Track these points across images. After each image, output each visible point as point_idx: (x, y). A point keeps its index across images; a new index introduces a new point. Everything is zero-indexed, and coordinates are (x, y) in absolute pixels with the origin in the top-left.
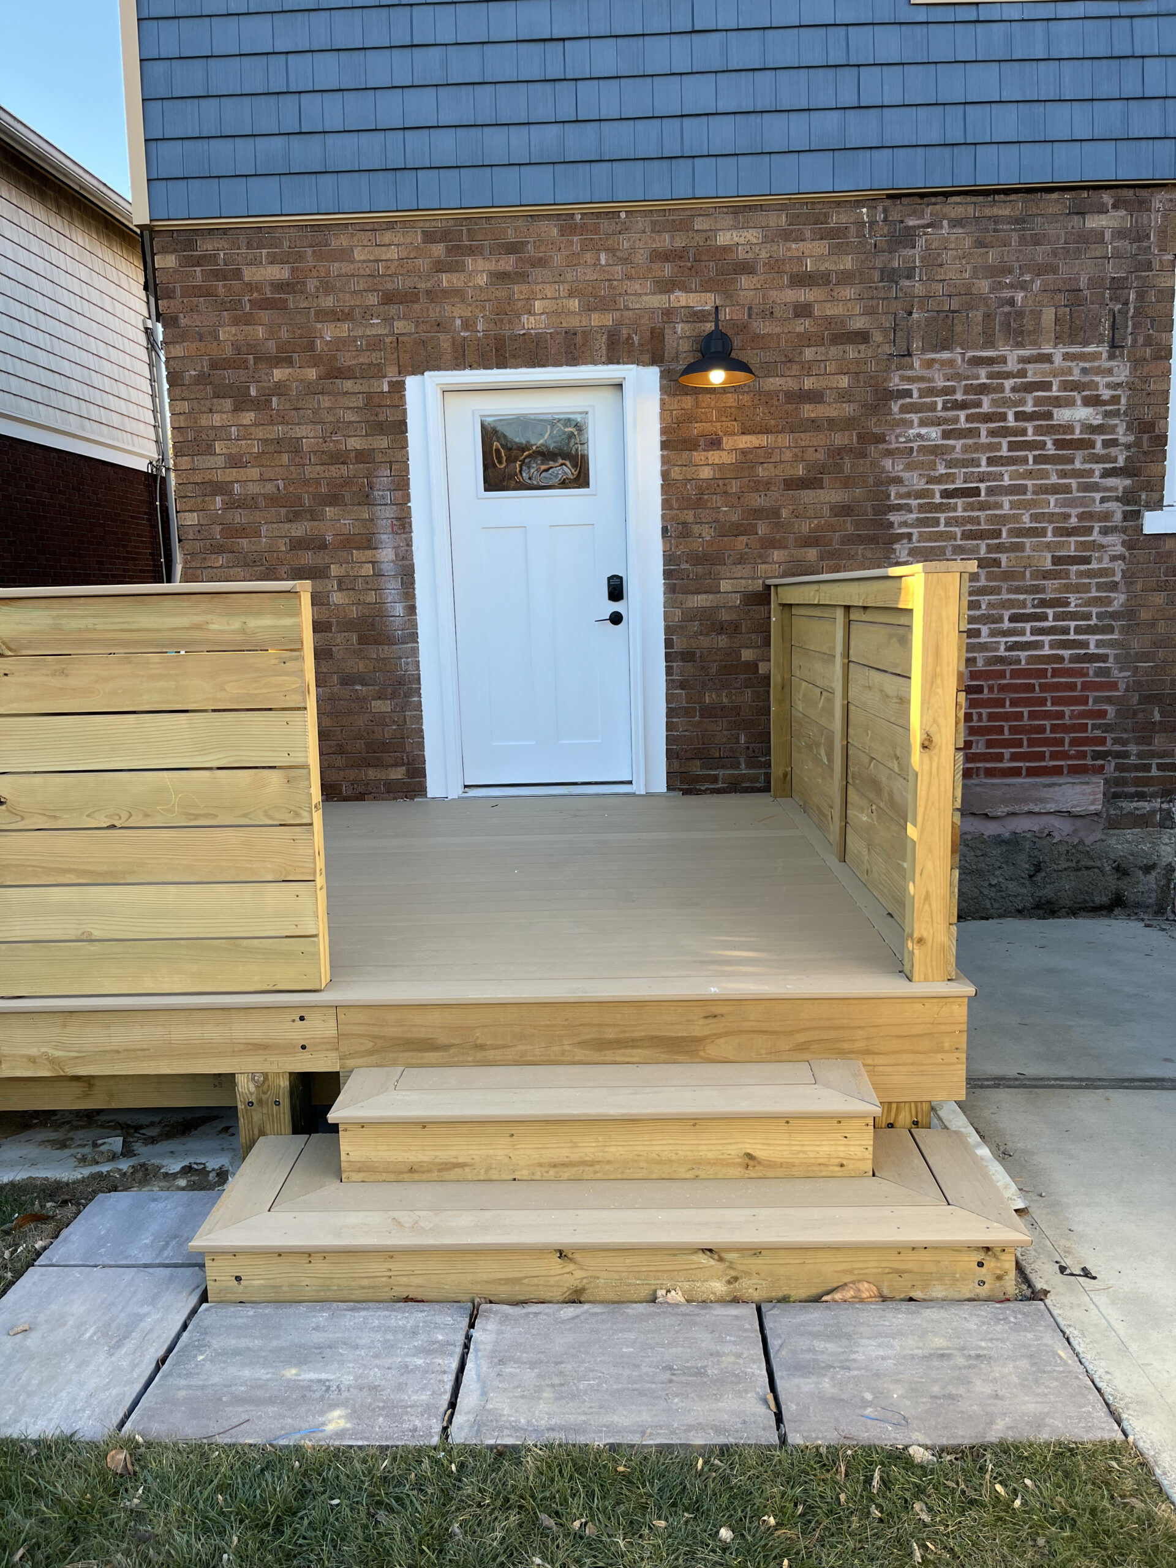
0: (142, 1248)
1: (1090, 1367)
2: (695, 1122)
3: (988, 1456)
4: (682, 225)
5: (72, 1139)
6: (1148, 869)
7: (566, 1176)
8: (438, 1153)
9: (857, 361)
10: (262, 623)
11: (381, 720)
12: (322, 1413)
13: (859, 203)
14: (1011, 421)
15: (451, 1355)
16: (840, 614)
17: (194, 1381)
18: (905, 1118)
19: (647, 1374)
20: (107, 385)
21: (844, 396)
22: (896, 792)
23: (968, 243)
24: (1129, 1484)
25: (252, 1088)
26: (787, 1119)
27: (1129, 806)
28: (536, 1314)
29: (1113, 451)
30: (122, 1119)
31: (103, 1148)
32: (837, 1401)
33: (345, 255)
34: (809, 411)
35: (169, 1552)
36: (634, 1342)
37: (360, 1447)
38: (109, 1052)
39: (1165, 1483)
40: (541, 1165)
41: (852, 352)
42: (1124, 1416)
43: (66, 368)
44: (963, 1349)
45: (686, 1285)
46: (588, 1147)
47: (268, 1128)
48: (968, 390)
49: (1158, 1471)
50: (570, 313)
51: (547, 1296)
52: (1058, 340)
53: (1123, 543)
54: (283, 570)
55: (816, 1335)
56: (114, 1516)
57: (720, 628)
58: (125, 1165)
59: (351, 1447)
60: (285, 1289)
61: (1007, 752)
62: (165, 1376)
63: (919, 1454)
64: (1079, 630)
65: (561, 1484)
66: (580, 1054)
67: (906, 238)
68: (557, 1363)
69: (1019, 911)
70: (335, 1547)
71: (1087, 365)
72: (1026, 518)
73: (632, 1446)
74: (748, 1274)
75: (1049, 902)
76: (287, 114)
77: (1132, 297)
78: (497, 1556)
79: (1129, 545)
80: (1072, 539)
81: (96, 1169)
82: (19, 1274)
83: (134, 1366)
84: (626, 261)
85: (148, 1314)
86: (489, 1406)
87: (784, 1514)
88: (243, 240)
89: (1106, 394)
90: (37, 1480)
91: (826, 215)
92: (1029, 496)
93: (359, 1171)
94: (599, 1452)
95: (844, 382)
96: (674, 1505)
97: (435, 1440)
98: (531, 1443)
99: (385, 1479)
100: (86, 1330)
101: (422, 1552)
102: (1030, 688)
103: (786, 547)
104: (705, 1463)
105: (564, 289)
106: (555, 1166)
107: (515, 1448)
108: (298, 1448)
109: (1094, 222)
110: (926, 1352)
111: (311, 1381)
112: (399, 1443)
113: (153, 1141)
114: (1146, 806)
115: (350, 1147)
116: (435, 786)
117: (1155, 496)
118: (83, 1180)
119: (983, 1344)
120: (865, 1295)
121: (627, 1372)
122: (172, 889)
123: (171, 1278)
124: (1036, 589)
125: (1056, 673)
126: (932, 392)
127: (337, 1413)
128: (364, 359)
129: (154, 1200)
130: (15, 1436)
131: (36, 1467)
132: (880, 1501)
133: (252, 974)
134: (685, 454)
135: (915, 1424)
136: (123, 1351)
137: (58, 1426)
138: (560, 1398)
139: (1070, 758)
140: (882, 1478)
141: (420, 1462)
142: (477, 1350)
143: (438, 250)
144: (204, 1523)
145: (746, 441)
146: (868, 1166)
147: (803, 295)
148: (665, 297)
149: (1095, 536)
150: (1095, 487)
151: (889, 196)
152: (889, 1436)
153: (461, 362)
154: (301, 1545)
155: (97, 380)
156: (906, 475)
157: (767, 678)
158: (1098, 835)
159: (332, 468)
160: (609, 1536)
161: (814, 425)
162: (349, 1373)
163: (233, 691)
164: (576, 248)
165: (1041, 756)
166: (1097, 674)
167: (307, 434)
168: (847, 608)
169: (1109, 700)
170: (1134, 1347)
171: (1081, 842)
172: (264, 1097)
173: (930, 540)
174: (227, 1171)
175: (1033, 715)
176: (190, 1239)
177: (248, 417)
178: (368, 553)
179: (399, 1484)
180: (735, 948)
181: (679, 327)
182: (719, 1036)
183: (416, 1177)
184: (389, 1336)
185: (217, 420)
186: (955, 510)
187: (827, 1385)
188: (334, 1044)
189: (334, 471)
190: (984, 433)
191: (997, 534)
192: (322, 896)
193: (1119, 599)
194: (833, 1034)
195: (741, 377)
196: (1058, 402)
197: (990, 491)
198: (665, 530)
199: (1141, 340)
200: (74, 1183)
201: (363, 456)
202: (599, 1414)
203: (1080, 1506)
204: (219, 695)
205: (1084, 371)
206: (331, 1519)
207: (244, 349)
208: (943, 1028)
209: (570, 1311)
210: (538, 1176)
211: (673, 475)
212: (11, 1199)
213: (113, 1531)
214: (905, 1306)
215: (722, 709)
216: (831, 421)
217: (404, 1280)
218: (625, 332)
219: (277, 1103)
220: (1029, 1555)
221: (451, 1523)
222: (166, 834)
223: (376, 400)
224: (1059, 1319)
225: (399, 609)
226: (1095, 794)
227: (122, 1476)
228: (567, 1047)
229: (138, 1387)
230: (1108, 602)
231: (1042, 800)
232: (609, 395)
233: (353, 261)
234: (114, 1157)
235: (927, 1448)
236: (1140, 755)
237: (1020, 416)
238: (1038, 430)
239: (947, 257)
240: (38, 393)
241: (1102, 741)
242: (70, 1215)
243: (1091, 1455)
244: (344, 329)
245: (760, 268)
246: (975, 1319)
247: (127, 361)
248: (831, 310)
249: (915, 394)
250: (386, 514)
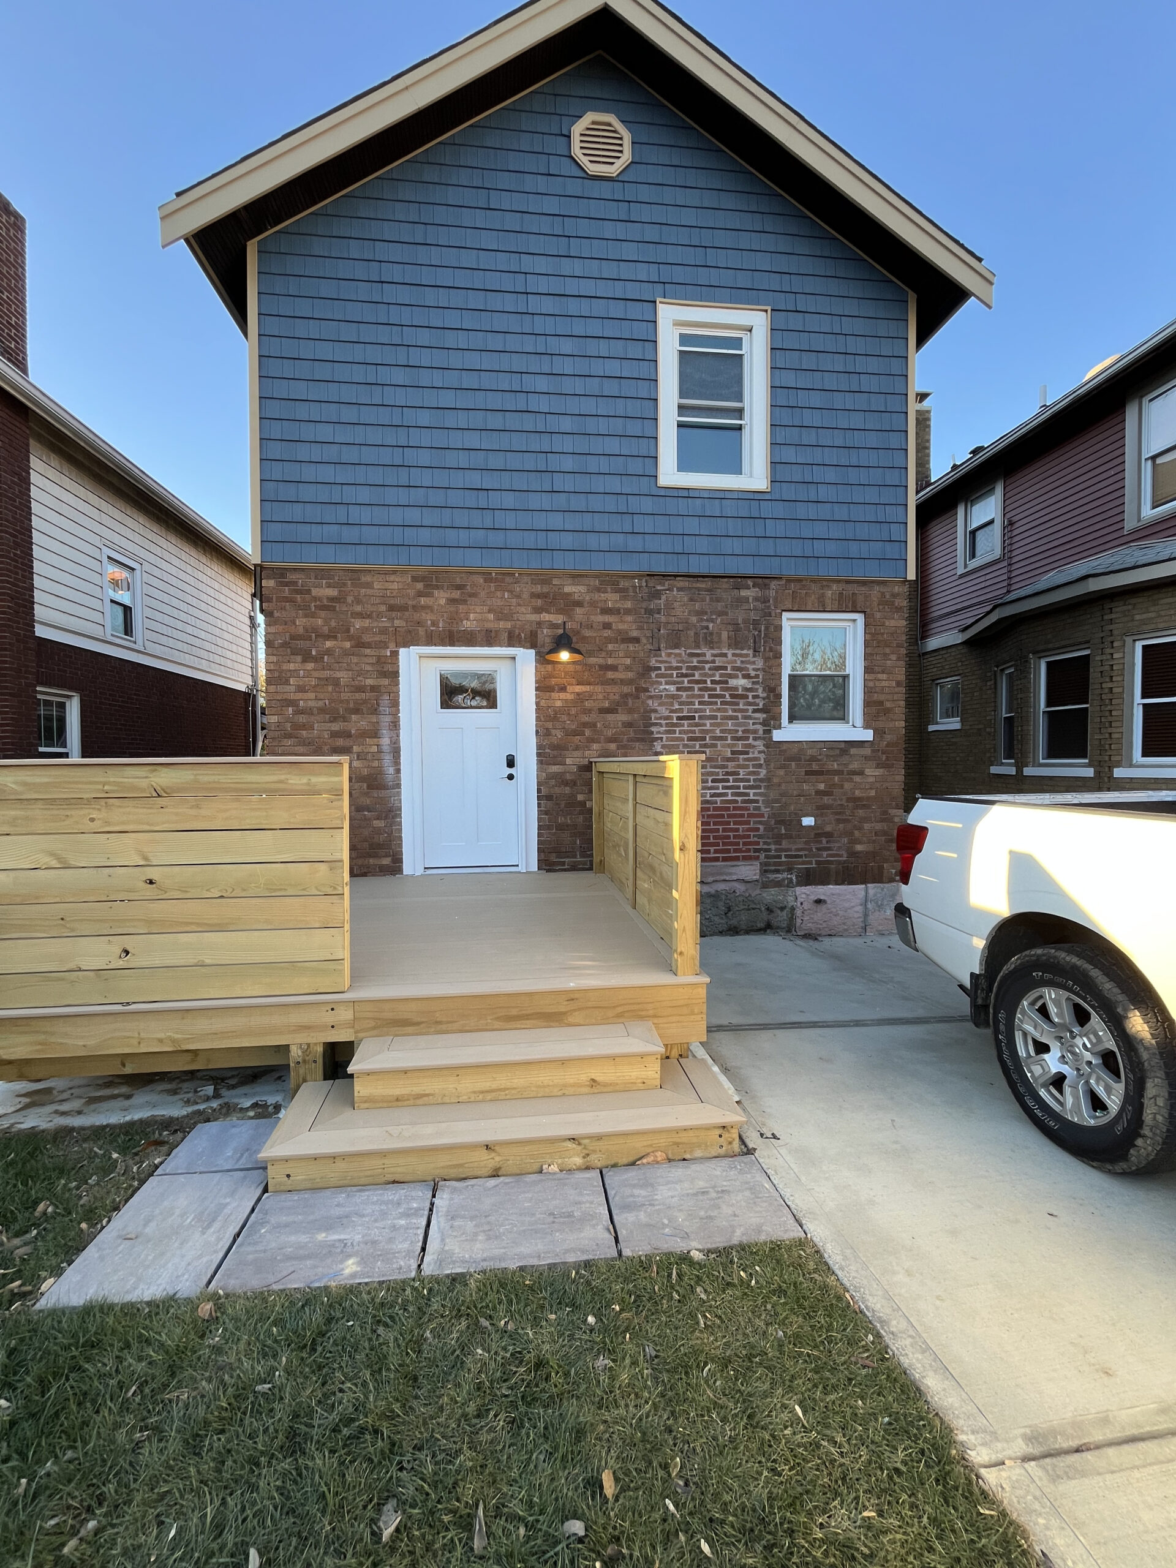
0: (227, 1157)
1: (782, 1193)
2: (563, 1062)
3: (734, 1253)
4: (546, 581)
5: (181, 1088)
6: (782, 909)
7: (489, 1098)
8: (414, 1089)
9: (635, 652)
10: (320, 780)
11: (378, 831)
12: (342, 1262)
13: (634, 577)
14: (709, 684)
15: (422, 1216)
16: (631, 778)
17: (259, 1248)
18: (675, 1053)
19: (539, 1219)
20: (226, 644)
21: (628, 668)
22: (664, 873)
23: (686, 599)
24: (812, 1265)
25: (300, 1053)
26: (613, 1058)
27: (772, 876)
28: (473, 1186)
29: (757, 701)
30: (214, 1074)
31: (201, 1093)
32: (648, 1225)
33: (369, 585)
34: (610, 675)
35: (239, 1375)
36: (531, 1199)
37: (366, 1284)
38: (211, 1034)
39: (831, 1263)
40: (475, 1092)
41: (631, 647)
42: (804, 1222)
43: (203, 635)
44: (714, 1187)
45: (560, 1161)
46: (501, 1080)
47: (308, 1078)
48: (688, 668)
49: (826, 1256)
50: (488, 621)
51: (479, 1173)
52: (730, 647)
53: (764, 745)
54: (326, 748)
55: (634, 1186)
56: (201, 1352)
57: (566, 783)
58: (215, 1104)
59: (360, 1284)
60: (318, 1180)
61: (712, 849)
62: (240, 1246)
63: (696, 1255)
64: (745, 787)
65: (492, 1296)
66: (497, 1024)
67: (657, 595)
68: (486, 1217)
69: (721, 932)
70: (350, 1356)
71: (744, 659)
72: (718, 731)
73: (533, 1266)
74: (594, 1151)
75: (735, 927)
76: (341, 514)
77: (763, 628)
78: (455, 1351)
79: (766, 746)
80: (740, 742)
81: (196, 1107)
82: (142, 1182)
83: (219, 1239)
84: (518, 597)
85: (227, 1204)
86: (447, 1248)
87: (624, 1302)
88: (313, 575)
89: (753, 673)
90: (148, 1332)
91: (618, 582)
92: (719, 721)
93: (365, 1102)
94: (514, 1273)
95: (628, 661)
96: (560, 1303)
97: (413, 1274)
98: (472, 1270)
99: (382, 1304)
100: (188, 1218)
101: (407, 1353)
102: (723, 816)
103: (600, 742)
104: (577, 1273)
105: (486, 609)
106: (482, 1092)
107: (463, 1275)
108: (326, 1288)
109: (744, 593)
110: (695, 1191)
111: (335, 1241)
112: (391, 1278)
113: (233, 1087)
114: (780, 876)
115: (361, 1088)
116: (407, 869)
117: (778, 723)
118: (188, 1116)
119: (725, 1183)
120: (659, 1159)
121: (528, 1219)
122: (256, 933)
123: (245, 1178)
124: (723, 767)
125: (735, 808)
126: (671, 668)
127: (351, 1262)
128: (377, 639)
129: (234, 1126)
130: (133, 1300)
131: (147, 1322)
132: (678, 1288)
133: (304, 983)
134: (548, 694)
135: (692, 1236)
136: (212, 1230)
137: (165, 1289)
138: (489, 1238)
139: (744, 852)
140: (677, 1273)
141: (404, 1290)
142: (437, 1213)
143: (420, 586)
144: (263, 1350)
145: (578, 689)
146: (658, 1083)
147: (607, 618)
148: (538, 616)
149: (751, 741)
150: (749, 718)
151: (648, 575)
152: (678, 1246)
153: (430, 641)
154: (328, 1358)
155: (219, 642)
156: (659, 708)
157: (591, 809)
158: (758, 892)
159: (357, 694)
160: (523, 1329)
161: (613, 682)
162: (359, 1233)
163: (300, 817)
164: (493, 589)
165: (728, 851)
166: (754, 810)
167: (343, 676)
168: (635, 775)
169: (760, 823)
170: (803, 1179)
171: (750, 895)
172: (307, 1058)
173: (672, 741)
174: (280, 1105)
175: (724, 830)
176: (259, 1151)
177: (310, 666)
178: (376, 740)
179: (392, 1307)
180: (582, 960)
181: (545, 631)
182: (575, 1010)
183: (399, 1103)
184: (383, 1207)
185: (292, 666)
186: (683, 726)
187: (642, 1217)
188: (352, 1024)
189: (358, 696)
190: (696, 689)
191: (704, 739)
192: (347, 936)
193: (763, 772)
194: (636, 1007)
195: (577, 657)
196: (731, 676)
197: (700, 717)
198: (537, 732)
199: (767, 649)
200: (182, 1117)
201: (373, 688)
202: (512, 1247)
203: (788, 1282)
204: (292, 821)
205: (742, 662)
206: (348, 1337)
207: (310, 630)
208: (694, 1001)
209: (492, 1182)
210: (472, 1099)
211: (542, 704)
212: (139, 1131)
213: (200, 1364)
214: (682, 1163)
215: (567, 826)
216: (622, 680)
217: (392, 1170)
218: (517, 631)
219: (315, 1062)
220: (763, 1317)
221: (425, 1332)
222: (254, 901)
223: (383, 660)
224: (763, 1165)
225: (391, 770)
226: (755, 870)
227: (208, 1321)
228: (489, 1021)
229: (221, 1255)
230: (758, 773)
231: (731, 874)
232: (508, 662)
233: (373, 588)
234: (208, 1099)
235: (700, 1250)
236: (776, 850)
237: (713, 682)
238: (722, 689)
239: (676, 604)
240: (186, 648)
241: (758, 843)
242: (179, 1139)
243: (789, 1249)
244: (367, 623)
245: (586, 604)
246: (719, 1168)
247: (237, 632)
248: (621, 627)
249: (663, 669)
250: (386, 720)
